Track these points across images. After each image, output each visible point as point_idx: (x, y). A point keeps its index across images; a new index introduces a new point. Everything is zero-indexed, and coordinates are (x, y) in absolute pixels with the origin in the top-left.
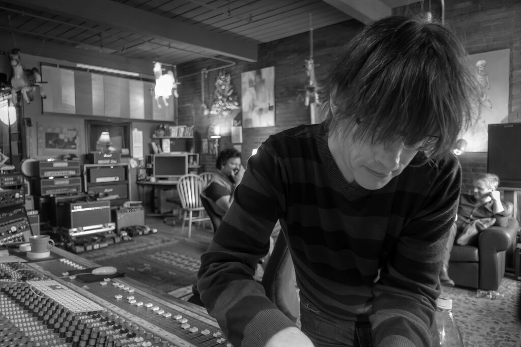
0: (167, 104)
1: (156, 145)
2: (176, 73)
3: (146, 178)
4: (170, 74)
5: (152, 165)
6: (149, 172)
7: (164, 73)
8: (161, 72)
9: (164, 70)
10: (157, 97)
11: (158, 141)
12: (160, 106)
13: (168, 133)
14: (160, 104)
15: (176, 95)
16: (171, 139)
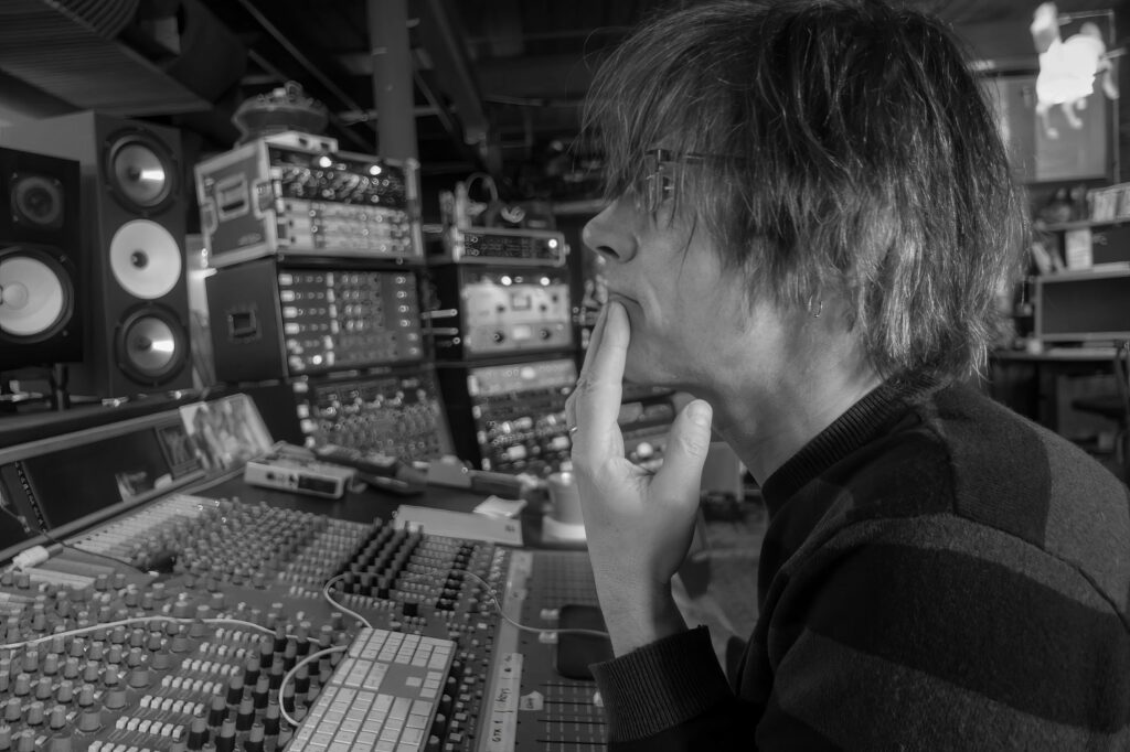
0: (1076, 123)
1: (1048, 249)
2: (1113, 32)
3: (1014, 343)
4: (1088, 34)
5: (1033, 308)
6: (1025, 327)
7: (1067, 32)
8: (1054, 29)
9: (1067, 19)
10: (1041, 109)
11: (1054, 240)
12: (1053, 133)
13: (1083, 210)
14: (1052, 126)
15: (1111, 91)
16: (1096, 229)
